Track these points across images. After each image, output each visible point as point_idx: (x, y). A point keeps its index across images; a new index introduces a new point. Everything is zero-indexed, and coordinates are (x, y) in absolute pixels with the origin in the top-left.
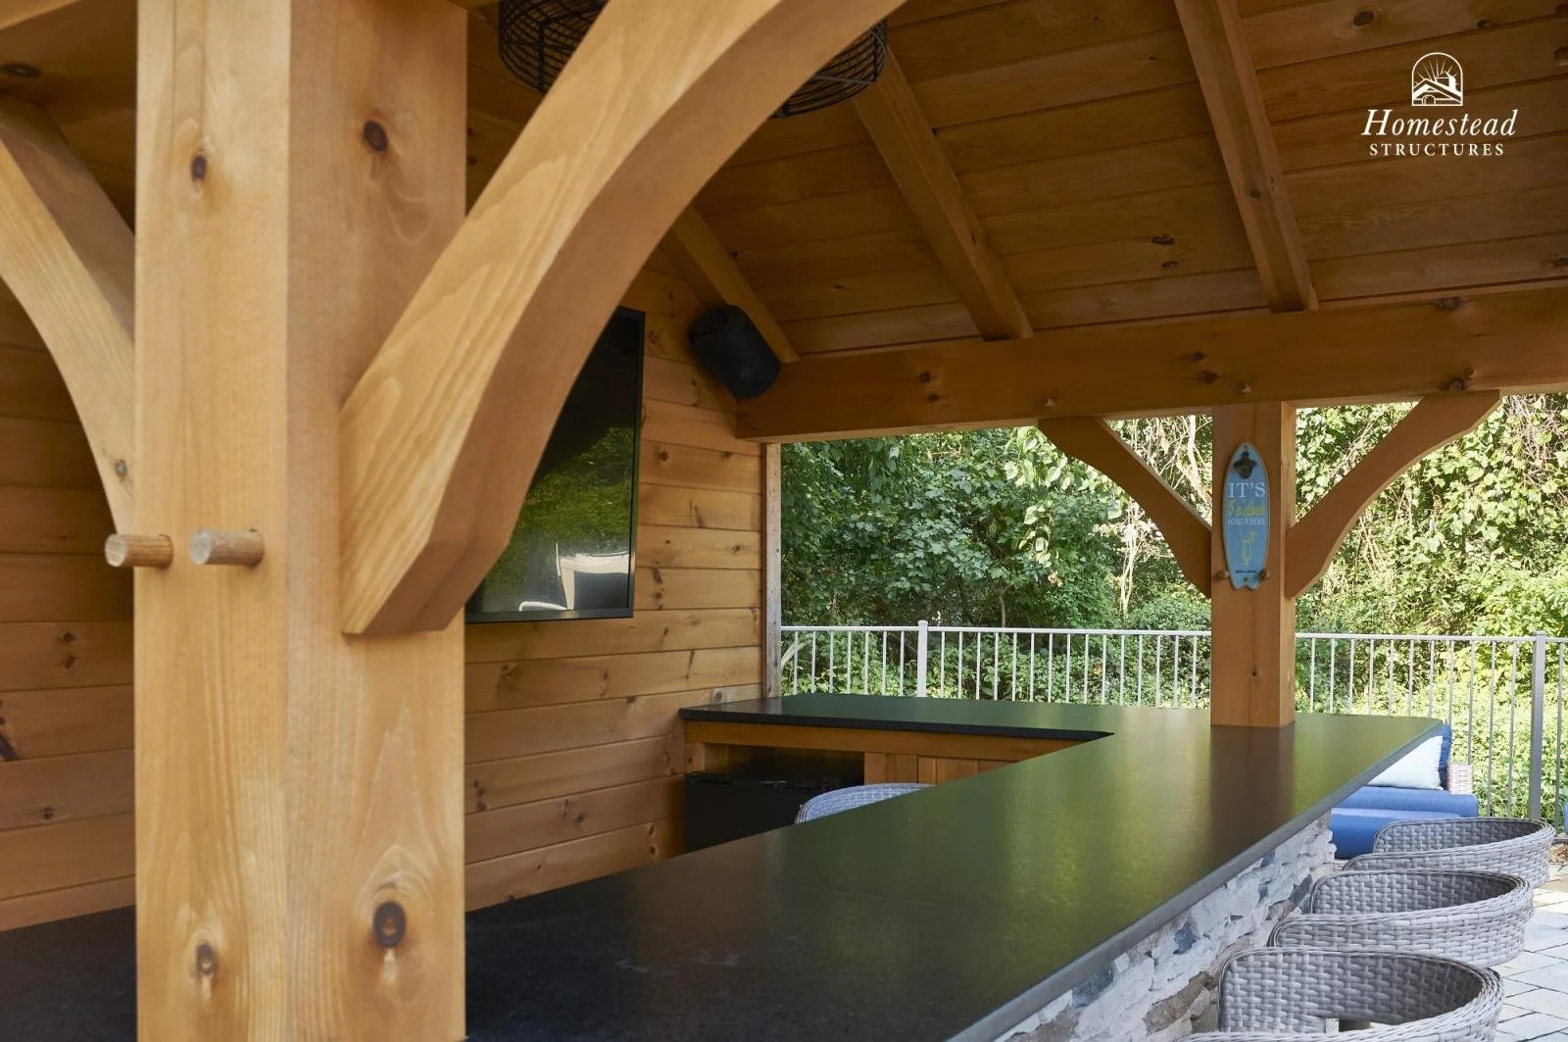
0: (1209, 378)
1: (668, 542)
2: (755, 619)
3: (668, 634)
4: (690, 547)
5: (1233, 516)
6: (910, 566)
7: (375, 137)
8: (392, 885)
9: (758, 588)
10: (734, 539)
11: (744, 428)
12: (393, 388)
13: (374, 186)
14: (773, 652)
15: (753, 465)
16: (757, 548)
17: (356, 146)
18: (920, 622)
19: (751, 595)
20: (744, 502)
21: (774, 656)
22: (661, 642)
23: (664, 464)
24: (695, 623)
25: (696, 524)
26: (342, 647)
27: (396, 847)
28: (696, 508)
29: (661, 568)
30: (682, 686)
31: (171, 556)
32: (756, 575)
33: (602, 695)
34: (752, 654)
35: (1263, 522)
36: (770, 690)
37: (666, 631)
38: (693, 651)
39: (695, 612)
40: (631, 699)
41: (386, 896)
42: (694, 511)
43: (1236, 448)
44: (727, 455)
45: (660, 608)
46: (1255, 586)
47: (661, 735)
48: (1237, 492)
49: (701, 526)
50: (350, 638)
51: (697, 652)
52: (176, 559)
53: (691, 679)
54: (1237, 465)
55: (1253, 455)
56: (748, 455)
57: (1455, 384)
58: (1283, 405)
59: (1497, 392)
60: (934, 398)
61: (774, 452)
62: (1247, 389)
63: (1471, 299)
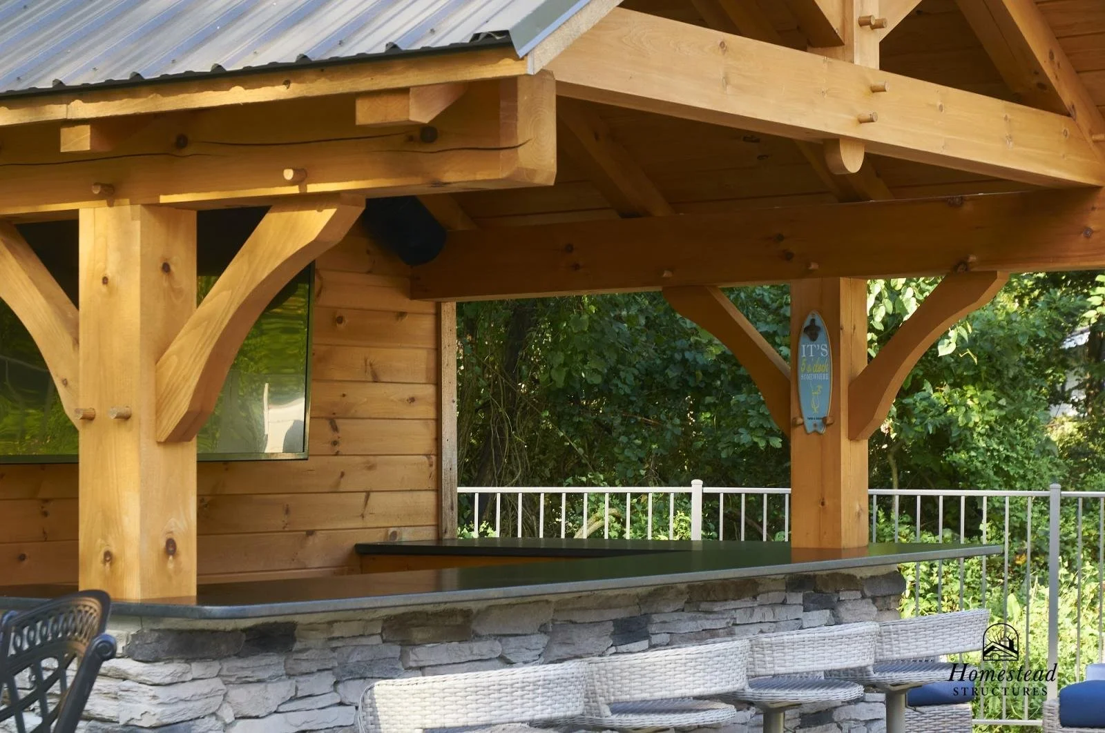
0: (788, 256)
1: (344, 395)
2: (431, 465)
3: (345, 477)
4: (366, 400)
5: (805, 372)
6: (751, 412)
7: (166, 268)
8: (171, 532)
9: (434, 436)
10: (408, 392)
11: (417, 290)
12: (174, 359)
13: (166, 284)
14: (449, 496)
15: (428, 323)
16: (433, 399)
17: (160, 272)
18: (693, 482)
19: (426, 443)
20: (420, 357)
21: (450, 500)
22: (338, 484)
23: (341, 326)
24: (371, 467)
25: (370, 378)
26: (156, 446)
27: (173, 519)
28: (371, 365)
29: (338, 418)
30: (359, 524)
31: (95, 415)
32: (432, 425)
33: (284, 528)
34: (428, 499)
35: (826, 377)
36: (446, 532)
37: (343, 475)
38: (368, 493)
39: (371, 458)
40: (310, 533)
41: (169, 536)
42: (369, 367)
43: (806, 316)
44: (402, 315)
45: (337, 454)
46: (822, 431)
47: (336, 567)
48: (808, 351)
49: (376, 380)
50: (159, 443)
51: (372, 495)
52: (97, 417)
53: (367, 517)
54: (807, 329)
55: (819, 322)
56: (423, 314)
57: (962, 266)
58: (843, 281)
59: (995, 272)
60: (576, 267)
61: (449, 310)
62: (813, 266)
63: (972, 199)
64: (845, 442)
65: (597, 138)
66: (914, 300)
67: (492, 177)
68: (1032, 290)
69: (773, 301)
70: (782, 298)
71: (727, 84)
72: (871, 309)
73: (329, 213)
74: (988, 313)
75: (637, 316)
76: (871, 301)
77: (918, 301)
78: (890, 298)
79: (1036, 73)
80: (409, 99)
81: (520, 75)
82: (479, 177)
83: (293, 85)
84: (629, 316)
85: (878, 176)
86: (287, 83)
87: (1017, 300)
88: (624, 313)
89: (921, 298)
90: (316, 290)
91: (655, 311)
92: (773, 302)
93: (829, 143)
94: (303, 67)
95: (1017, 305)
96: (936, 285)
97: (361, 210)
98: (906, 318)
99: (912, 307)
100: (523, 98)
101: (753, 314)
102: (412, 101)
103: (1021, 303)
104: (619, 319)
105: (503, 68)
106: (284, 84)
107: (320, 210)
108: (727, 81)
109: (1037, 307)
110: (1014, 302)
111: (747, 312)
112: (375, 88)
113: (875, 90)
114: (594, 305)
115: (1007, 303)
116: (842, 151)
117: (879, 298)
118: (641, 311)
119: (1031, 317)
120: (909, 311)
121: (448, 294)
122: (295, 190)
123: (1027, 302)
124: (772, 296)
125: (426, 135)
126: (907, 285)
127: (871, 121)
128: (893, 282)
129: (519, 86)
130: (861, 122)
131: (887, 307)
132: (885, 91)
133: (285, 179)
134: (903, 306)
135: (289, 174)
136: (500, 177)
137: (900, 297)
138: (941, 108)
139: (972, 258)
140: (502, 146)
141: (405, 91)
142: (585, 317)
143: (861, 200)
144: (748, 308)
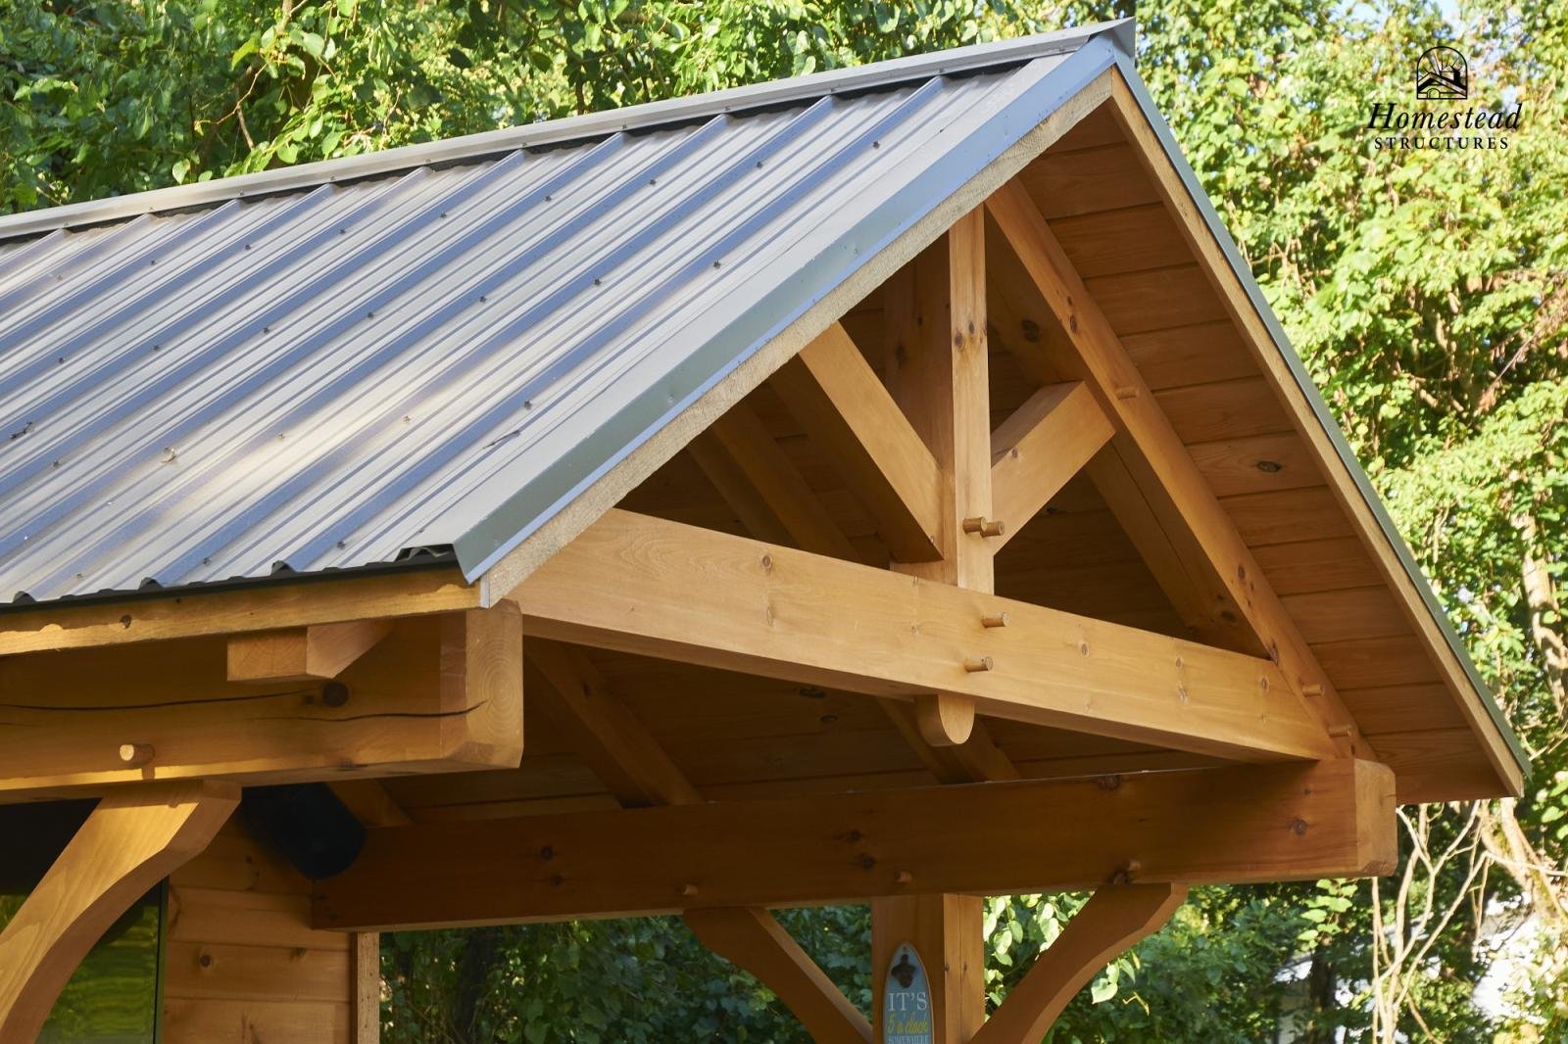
0: (868, 863)
5: (894, 1033)
11: (321, 917)
20: (326, 1014)
23: (207, 970)
28: (252, 1027)
35: (926, 1040)
42: (248, 1029)
43: (895, 949)
44: (299, 951)
48: (897, 1001)
54: (896, 969)
55: (914, 959)
56: (330, 950)
57: (1120, 875)
58: (947, 897)
59: (1169, 885)
60: (557, 880)
61: (369, 942)
62: (905, 877)
63: (1132, 779)
65: (587, 691)
66: (1054, 923)
67: (429, 757)
68: (1228, 900)
69: (850, 922)
70: (863, 918)
71: (773, 617)
72: (992, 936)
73: (186, 810)
74: (1163, 938)
75: (651, 945)
76: (990, 924)
77: (1060, 922)
78: (1019, 918)
79: (1220, 598)
80: (306, 643)
81: (471, 609)
82: (409, 757)
83: (135, 623)
84: (638, 945)
85: (997, 745)
86: (126, 620)
87: (1206, 915)
88: (632, 941)
89: (1065, 919)
90: (170, 915)
91: (677, 938)
92: (849, 924)
93: (923, 702)
94: (151, 596)
95: (1206, 922)
96: (1086, 900)
97: (236, 803)
98: (1044, 947)
99: (1052, 932)
100: (474, 641)
101: (822, 941)
102: (311, 646)
103: (1213, 920)
104: (624, 950)
105: (442, 599)
106: (122, 621)
107: (173, 805)
108: (773, 613)
109: (1233, 926)
110: (1202, 918)
111: (812, 939)
112: (257, 627)
113: (988, 624)
114: (588, 930)
115: (1190, 919)
116: (942, 714)
117: (1003, 920)
118: (657, 937)
119: (1225, 943)
120: (1047, 937)
121: (369, 920)
122: (136, 775)
123: (1220, 918)
124: (848, 914)
125: (332, 694)
126: (1044, 900)
127: (984, 668)
128: (1023, 898)
129: (469, 623)
130: (969, 670)
131: (1013, 933)
132: (1002, 625)
133: (122, 760)
134: (1039, 930)
135: (127, 753)
136: (441, 757)
137: (1035, 917)
138: (1084, 649)
139: (1135, 865)
140: (442, 712)
141: (300, 632)
142: (575, 946)
143: (972, 781)
144: (813, 932)
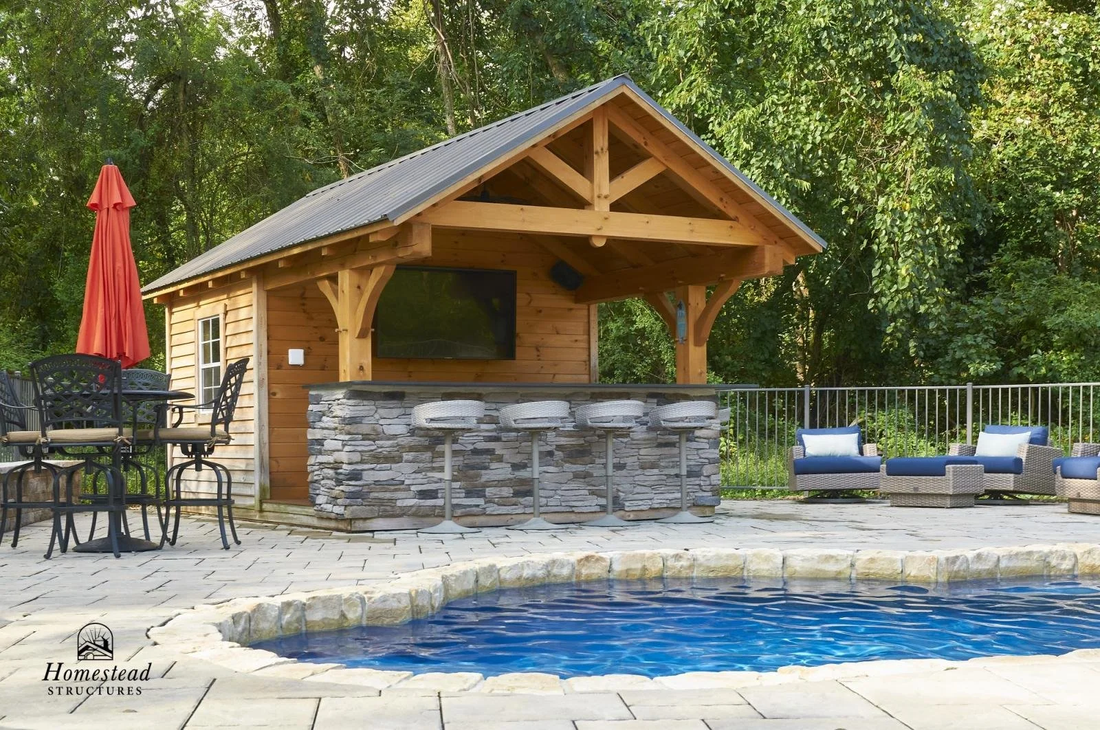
1: (543, 339)
2: (586, 365)
4: (553, 341)
5: (679, 321)
9: (587, 354)
10: (574, 338)
15: (585, 312)
16: (587, 341)
19: (584, 357)
22: (540, 371)
23: (541, 314)
24: (556, 365)
25: (555, 333)
29: (540, 347)
32: (586, 350)
35: (685, 322)
37: (542, 367)
38: (554, 375)
39: (556, 362)
44: (571, 309)
45: (539, 360)
46: (684, 343)
48: (679, 313)
49: (558, 334)
51: (556, 375)
54: (679, 305)
55: (682, 302)
58: (691, 288)
59: (733, 280)
61: (594, 308)
64: (691, 347)
71: (524, 221)
100: (415, 232)
113: (606, 219)
116: (593, 239)
121: (594, 302)
129: (413, 228)
130: (598, 229)
138: (647, 222)
140: (408, 245)
141: (376, 232)
